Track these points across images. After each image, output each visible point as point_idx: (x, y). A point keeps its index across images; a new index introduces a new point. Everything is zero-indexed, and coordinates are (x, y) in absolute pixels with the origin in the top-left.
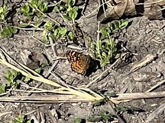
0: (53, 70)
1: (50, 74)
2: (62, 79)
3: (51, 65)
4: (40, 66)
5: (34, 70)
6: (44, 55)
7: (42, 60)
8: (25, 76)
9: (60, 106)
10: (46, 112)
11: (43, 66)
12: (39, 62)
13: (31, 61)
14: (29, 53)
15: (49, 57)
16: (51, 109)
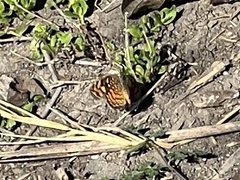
0: (54, 104)
1: (50, 111)
2: (70, 118)
3: (49, 97)
4: (31, 101)
5: (20, 107)
6: (36, 80)
7: (34, 89)
8: (6, 119)
9: (72, 163)
10: (48, 174)
11: (35, 99)
12: (29, 93)
13: (14, 93)
14: (11, 80)
15: (45, 84)
16: (56, 168)
